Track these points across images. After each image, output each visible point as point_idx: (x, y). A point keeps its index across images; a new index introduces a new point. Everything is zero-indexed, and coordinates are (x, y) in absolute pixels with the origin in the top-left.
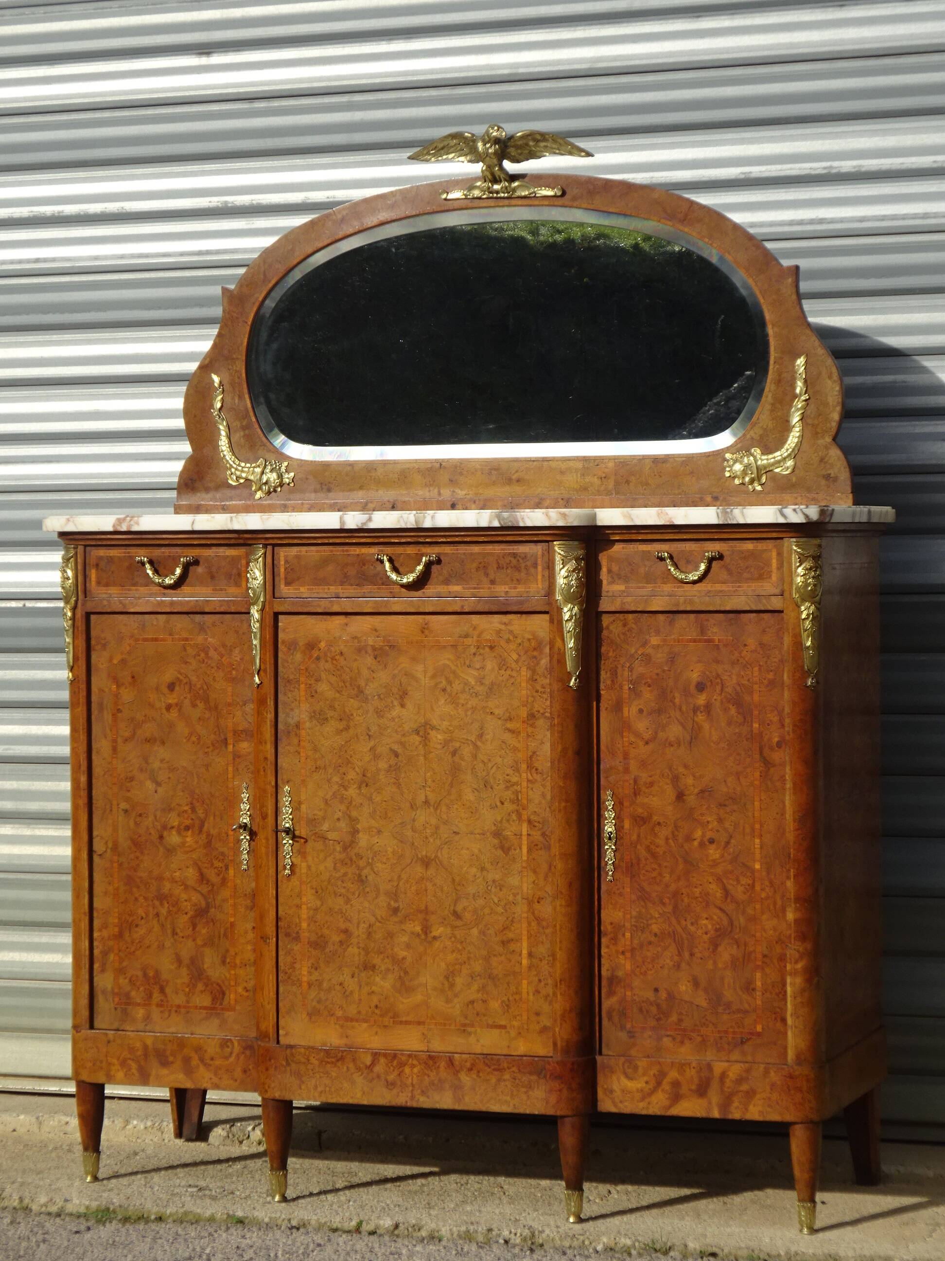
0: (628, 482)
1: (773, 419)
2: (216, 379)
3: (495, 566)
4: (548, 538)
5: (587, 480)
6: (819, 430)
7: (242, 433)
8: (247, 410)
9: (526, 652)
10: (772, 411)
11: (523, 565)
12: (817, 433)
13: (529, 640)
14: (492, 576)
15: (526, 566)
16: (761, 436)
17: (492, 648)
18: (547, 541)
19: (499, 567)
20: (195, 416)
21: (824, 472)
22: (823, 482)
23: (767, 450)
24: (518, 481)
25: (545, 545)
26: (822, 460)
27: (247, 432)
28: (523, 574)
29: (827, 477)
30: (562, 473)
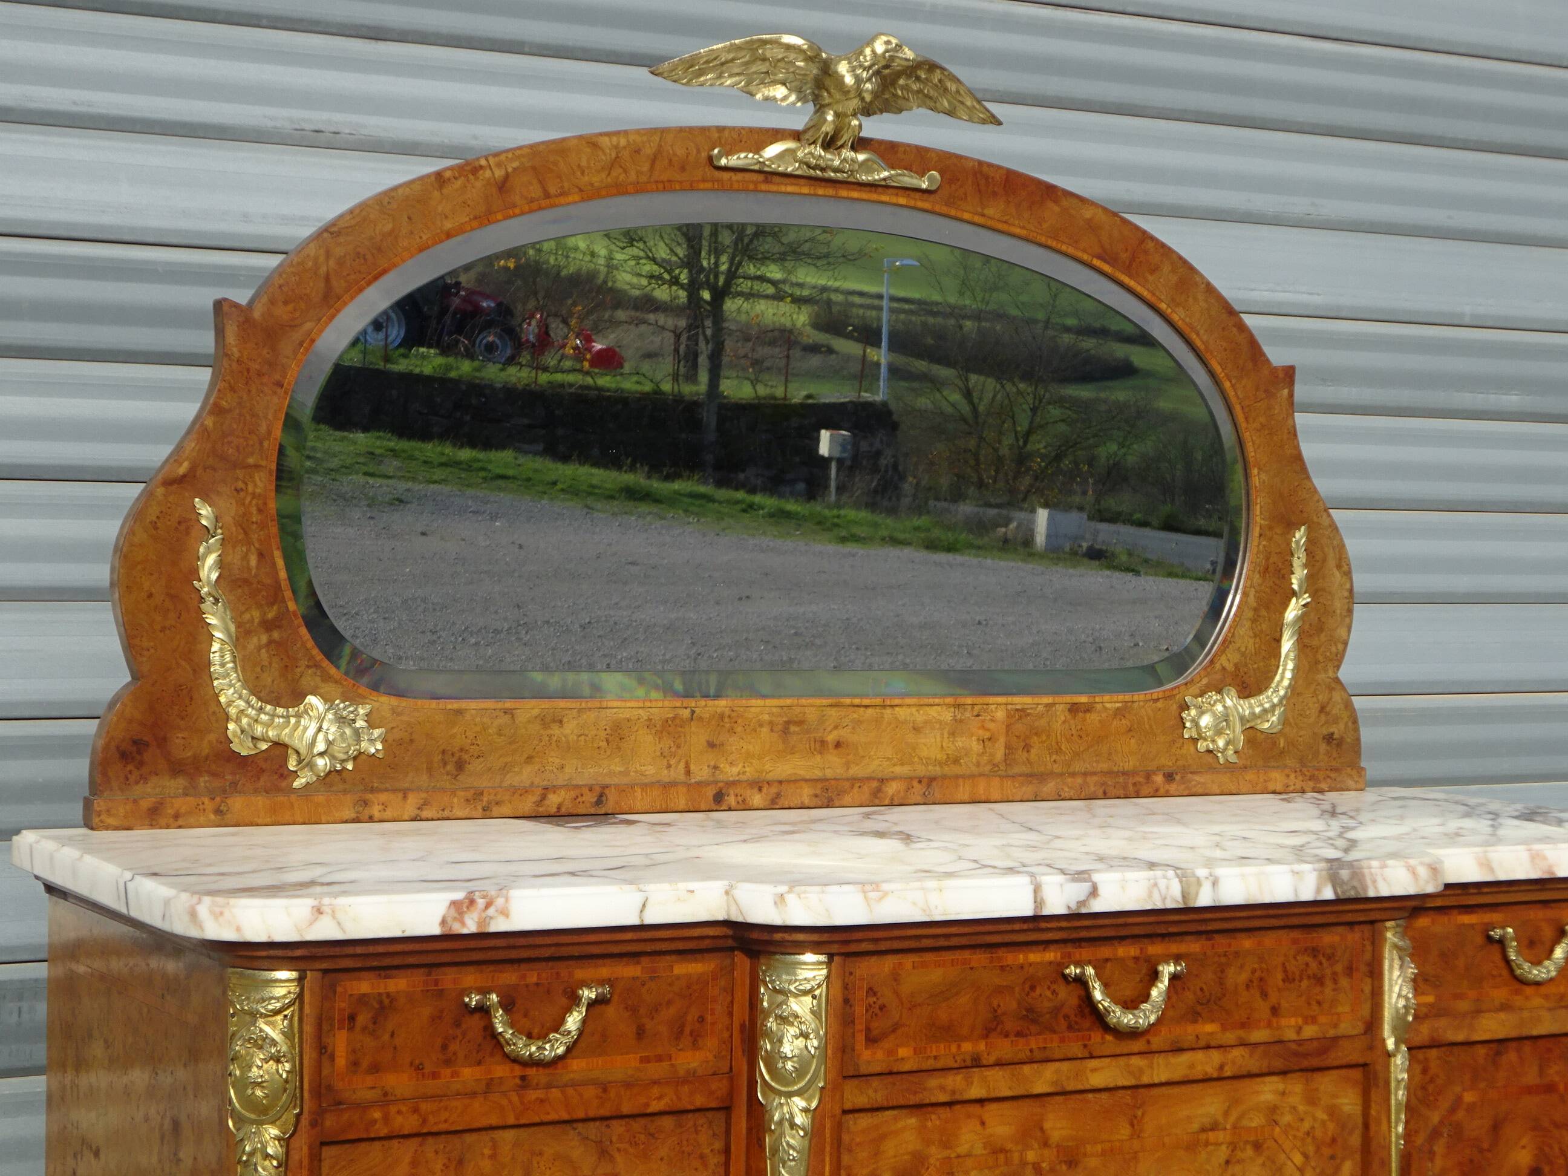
0: (1027, 748)
1: (1255, 636)
2: (205, 512)
3: (1280, 976)
4: (1373, 916)
5: (959, 744)
6: (1321, 658)
7: (264, 639)
8: (277, 587)
9: (1318, 1149)
10: (1254, 621)
11: (1328, 972)
12: (1317, 662)
13: (1323, 1123)
14: (1273, 998)
15: (1335, 973)
16: (1236, 666)
17: (1257, 1146)
18: (1372, 922)
19: (1288, 979)
20: (150, 596)
21: (1325, 731)
22: (1323, 747)
23: (1247, 691)
24: (838, 745)
25: (1366, 928)
26: (1322, 709)
27: (276, 635)
28: (1328, 991)
29: (1329, 738)
30: (916, 729)
